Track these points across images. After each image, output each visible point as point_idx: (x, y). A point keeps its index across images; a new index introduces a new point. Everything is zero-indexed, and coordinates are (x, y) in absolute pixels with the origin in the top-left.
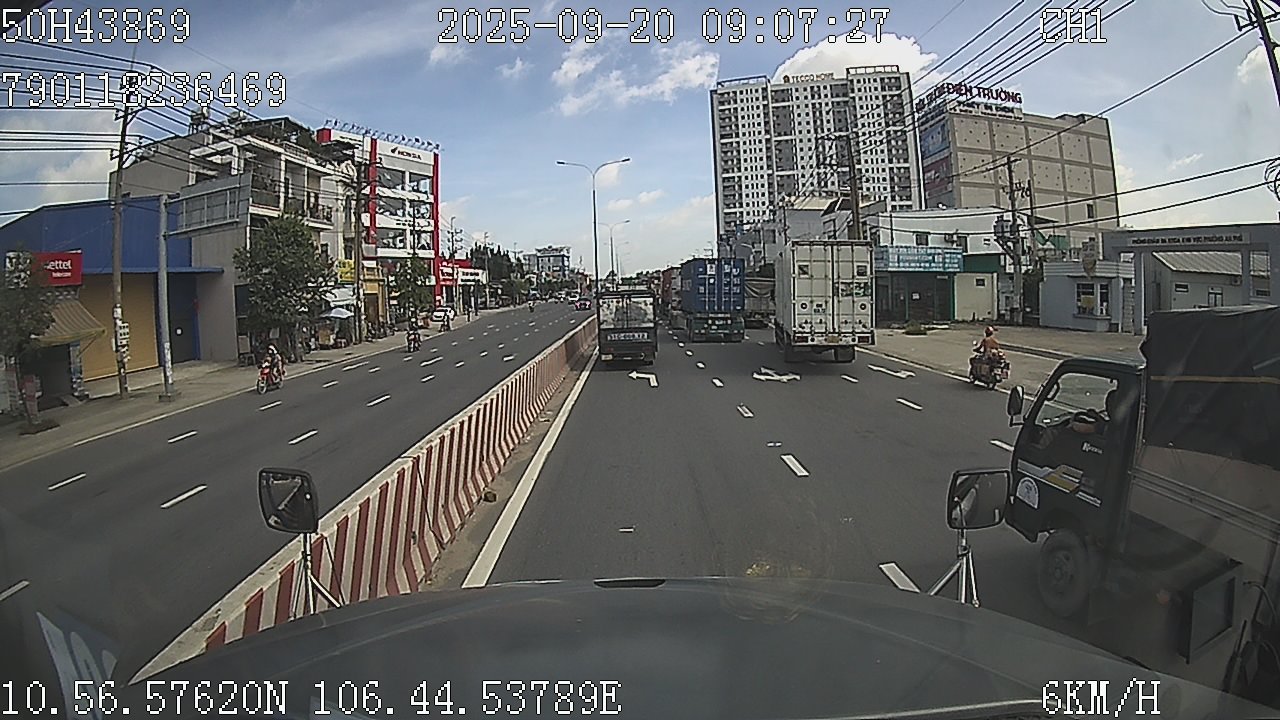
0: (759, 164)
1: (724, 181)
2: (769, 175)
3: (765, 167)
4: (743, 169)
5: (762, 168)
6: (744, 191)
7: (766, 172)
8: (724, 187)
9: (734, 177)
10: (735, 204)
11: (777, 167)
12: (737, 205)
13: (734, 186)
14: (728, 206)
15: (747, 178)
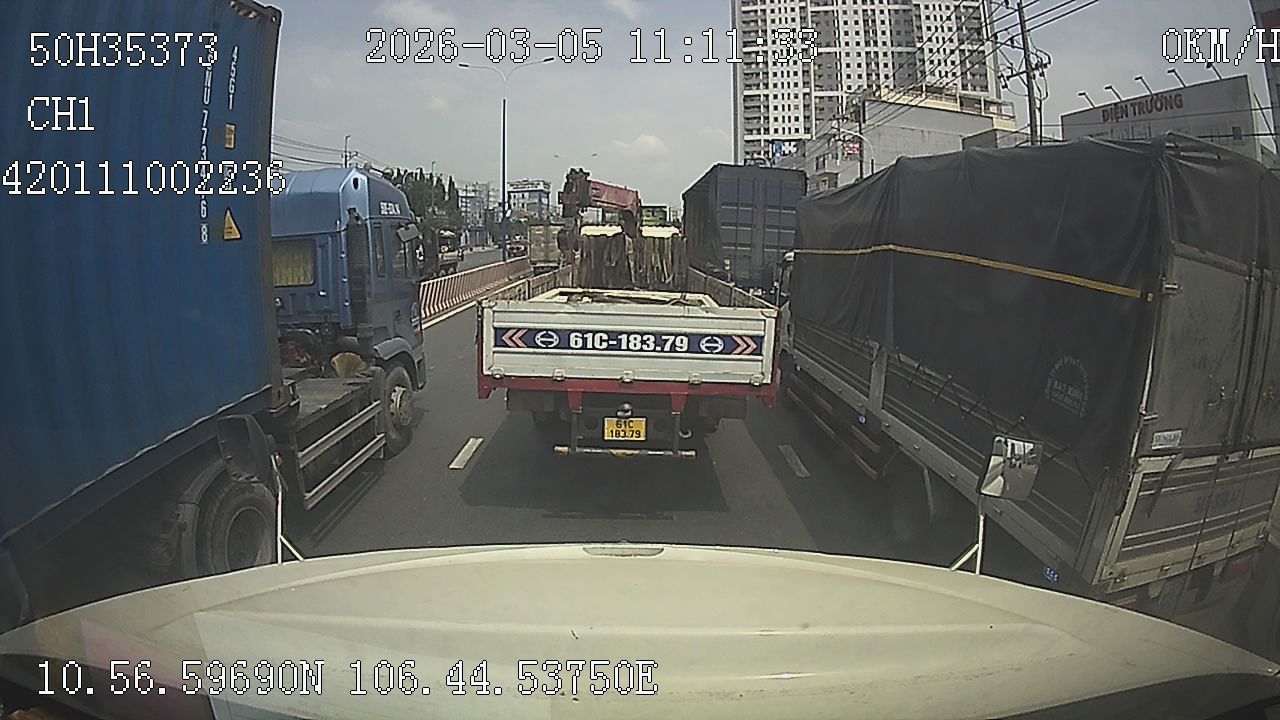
0: (793, 79)
1: (744, 100)
2: (805, 94)
3: (801, 84)
4: (771, 86)
5: (796, 85)
6: (772, 114)
7: (801, 90)
8: (746, 108)
9: (759, 96)
10: (759, 130)
11: (816, 86)
12: (762, 131)
13: (759, 107)
14: (750, 132)
15: (776, 97)
